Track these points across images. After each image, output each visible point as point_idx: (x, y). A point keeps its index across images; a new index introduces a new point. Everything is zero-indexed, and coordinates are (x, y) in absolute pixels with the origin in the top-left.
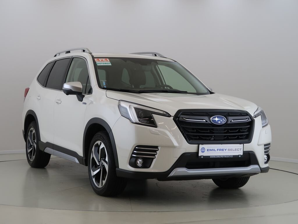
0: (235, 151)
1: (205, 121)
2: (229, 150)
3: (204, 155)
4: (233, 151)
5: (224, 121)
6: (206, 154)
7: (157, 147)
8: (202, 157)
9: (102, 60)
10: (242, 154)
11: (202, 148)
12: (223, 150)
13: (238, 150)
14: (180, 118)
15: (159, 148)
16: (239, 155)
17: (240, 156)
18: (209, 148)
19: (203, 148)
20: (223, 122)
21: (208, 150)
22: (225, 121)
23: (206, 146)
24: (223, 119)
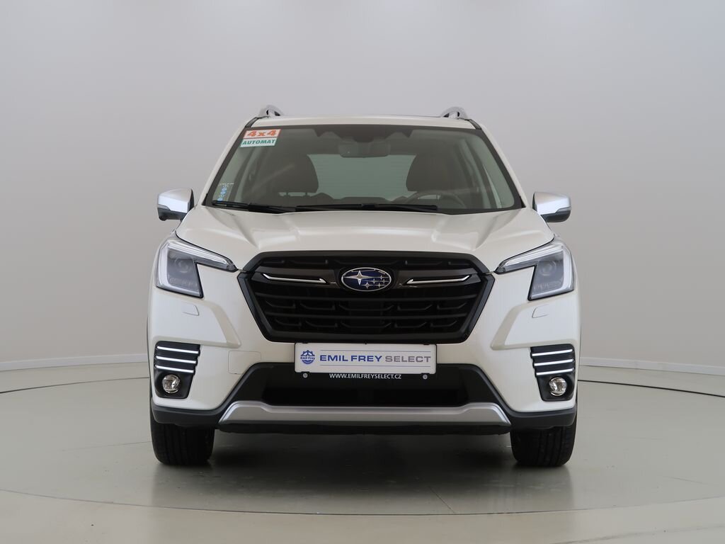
0: (408, 364)
1: (322, 281)
2: (388, 359)
3: (310, 372)
4: (401, 363)
5: (381, 283)
6: (317, 367)
7: (197, 347)
8: (305, 376)
9: (262, 134)
10: (432, 371)
11: (304, 353)
12: (369, 359)
13: (419, 359)
14: (256, 274)
15: (202, 349)
16: (423, 374)
17: (425, 377)
18: (327, 354)
19: (308, 351)
20: (379, 285)
21: (322, 358)
22: (386, 283)
23: (318, 349)
24: (381, 277)
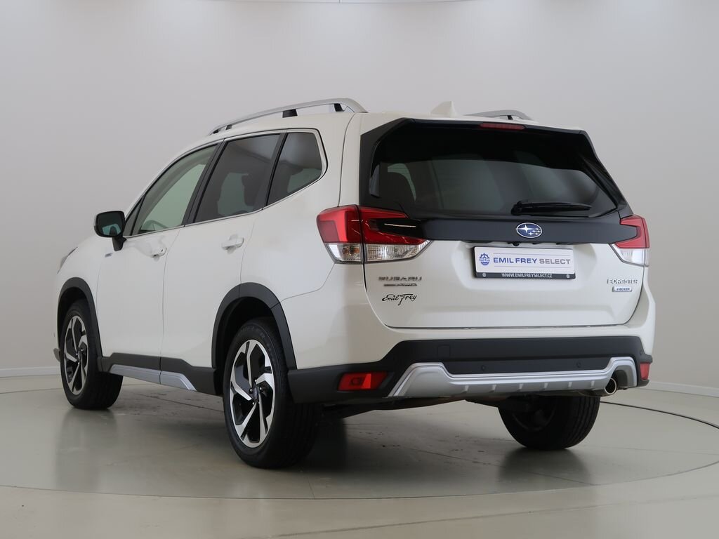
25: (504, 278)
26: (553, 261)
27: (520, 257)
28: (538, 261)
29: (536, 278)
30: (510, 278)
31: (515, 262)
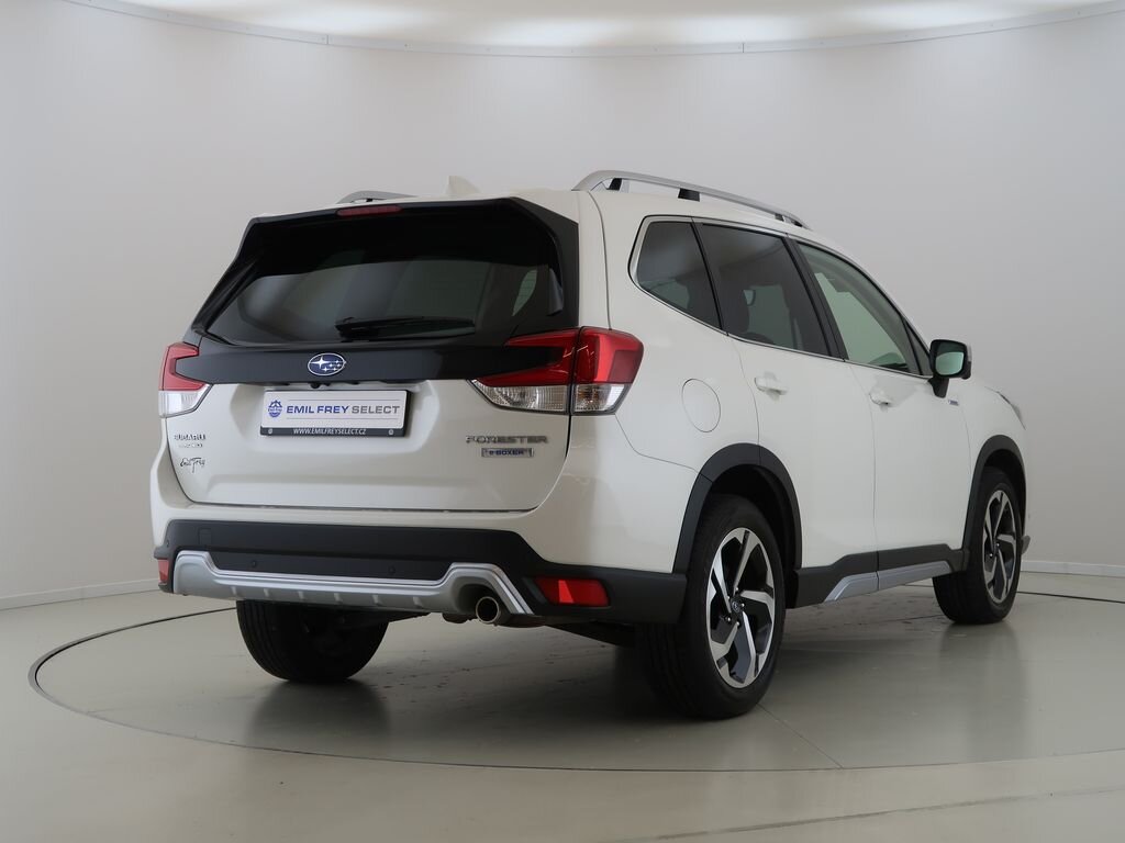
25: (296, 435)
26: (373, 409)
27: (325, 404)
28: (349, 410)
29: (341, 435)
30: (304, 435)
31: (316, 411)
